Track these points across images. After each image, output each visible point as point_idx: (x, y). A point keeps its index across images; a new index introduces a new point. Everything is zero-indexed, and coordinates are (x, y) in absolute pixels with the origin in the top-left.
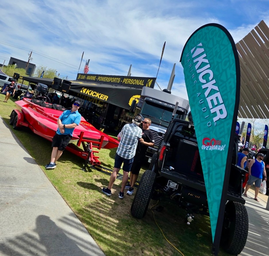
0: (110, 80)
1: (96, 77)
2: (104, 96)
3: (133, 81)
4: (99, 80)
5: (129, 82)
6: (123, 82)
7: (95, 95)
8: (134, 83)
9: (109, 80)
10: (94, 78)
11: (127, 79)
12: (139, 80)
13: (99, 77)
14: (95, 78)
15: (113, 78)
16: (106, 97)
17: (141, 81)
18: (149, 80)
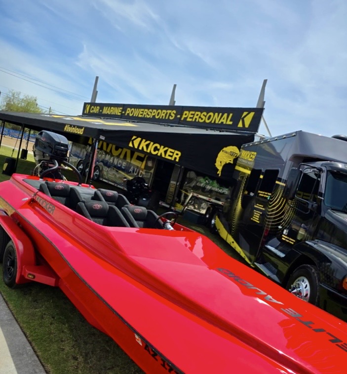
0: (153, 114)
1: (121, 108)
2: (173, 153)
3: (206, 116)
4: (128, 114)
5: (196, 119)
6: (182, 119)
7: (157, 152)
8: (209, 119)
9: (149, 113)
10: (118, 111)
11: (191, 112)
12: (221, 114)
13: (129, 109)
14: (120, 111)
15: (160, 111)
16: (177, 154)
17: (226, 115)
18: (245, 113)
